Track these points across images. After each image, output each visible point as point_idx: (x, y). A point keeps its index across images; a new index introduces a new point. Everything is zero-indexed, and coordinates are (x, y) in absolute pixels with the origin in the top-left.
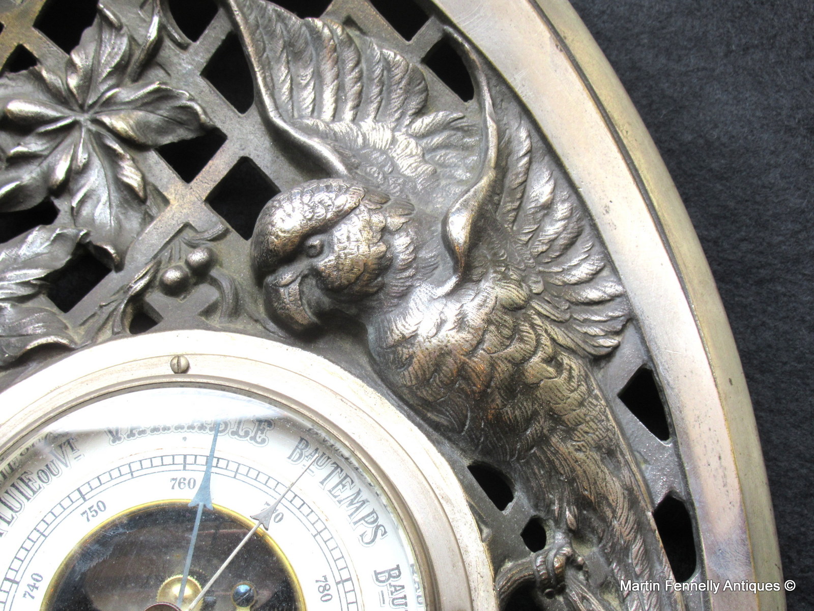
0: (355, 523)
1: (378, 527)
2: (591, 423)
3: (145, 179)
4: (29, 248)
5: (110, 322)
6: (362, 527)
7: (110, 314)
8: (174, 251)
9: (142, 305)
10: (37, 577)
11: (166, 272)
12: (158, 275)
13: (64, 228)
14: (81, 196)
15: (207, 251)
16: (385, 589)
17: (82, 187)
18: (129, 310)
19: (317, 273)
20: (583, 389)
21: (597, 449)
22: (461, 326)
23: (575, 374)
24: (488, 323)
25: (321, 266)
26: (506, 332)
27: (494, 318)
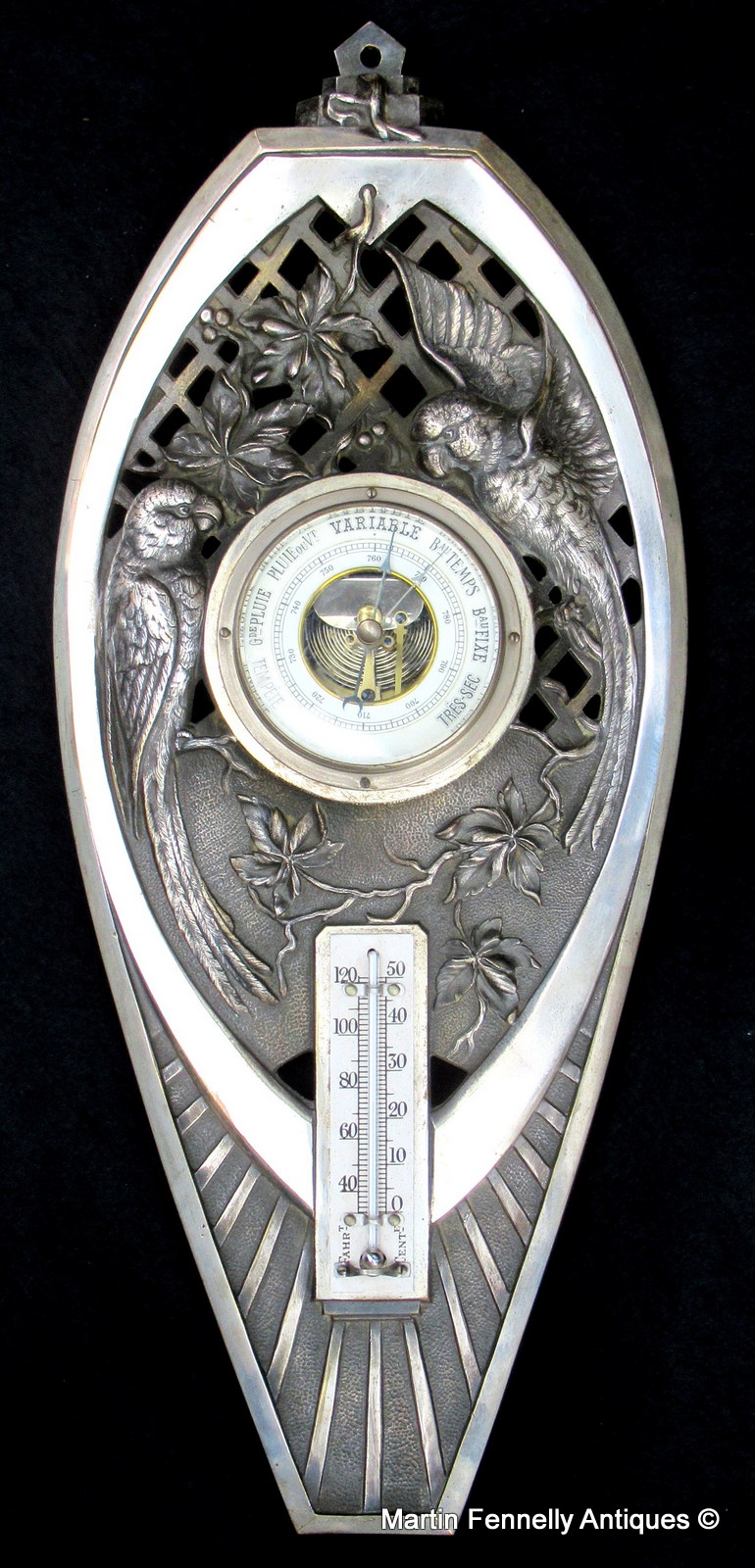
0: (463, 584)
1: (475, 587)
2: (591, 537)
3: (345, 375)
4: (277, 413)
5: (329, 464)
6: (467, 587)
7: (329, 459)
8: (363, 422)
9: (346, 454)
10: (298, 603)
11: (360, 436)
12: (355, 436)
13: (297, 402)
14: (307, 383)
15: (385, 425)
16: (478, 618)
17: (308, 376)
18: (339, 457)
19: (449, 448)
20: (588, 517)
21: (593, 551)
22: (525, 483)
23: (584, 509)
24: (540, 482)
25: (452, 445)
26: (549, 487)
27: (543, 479)
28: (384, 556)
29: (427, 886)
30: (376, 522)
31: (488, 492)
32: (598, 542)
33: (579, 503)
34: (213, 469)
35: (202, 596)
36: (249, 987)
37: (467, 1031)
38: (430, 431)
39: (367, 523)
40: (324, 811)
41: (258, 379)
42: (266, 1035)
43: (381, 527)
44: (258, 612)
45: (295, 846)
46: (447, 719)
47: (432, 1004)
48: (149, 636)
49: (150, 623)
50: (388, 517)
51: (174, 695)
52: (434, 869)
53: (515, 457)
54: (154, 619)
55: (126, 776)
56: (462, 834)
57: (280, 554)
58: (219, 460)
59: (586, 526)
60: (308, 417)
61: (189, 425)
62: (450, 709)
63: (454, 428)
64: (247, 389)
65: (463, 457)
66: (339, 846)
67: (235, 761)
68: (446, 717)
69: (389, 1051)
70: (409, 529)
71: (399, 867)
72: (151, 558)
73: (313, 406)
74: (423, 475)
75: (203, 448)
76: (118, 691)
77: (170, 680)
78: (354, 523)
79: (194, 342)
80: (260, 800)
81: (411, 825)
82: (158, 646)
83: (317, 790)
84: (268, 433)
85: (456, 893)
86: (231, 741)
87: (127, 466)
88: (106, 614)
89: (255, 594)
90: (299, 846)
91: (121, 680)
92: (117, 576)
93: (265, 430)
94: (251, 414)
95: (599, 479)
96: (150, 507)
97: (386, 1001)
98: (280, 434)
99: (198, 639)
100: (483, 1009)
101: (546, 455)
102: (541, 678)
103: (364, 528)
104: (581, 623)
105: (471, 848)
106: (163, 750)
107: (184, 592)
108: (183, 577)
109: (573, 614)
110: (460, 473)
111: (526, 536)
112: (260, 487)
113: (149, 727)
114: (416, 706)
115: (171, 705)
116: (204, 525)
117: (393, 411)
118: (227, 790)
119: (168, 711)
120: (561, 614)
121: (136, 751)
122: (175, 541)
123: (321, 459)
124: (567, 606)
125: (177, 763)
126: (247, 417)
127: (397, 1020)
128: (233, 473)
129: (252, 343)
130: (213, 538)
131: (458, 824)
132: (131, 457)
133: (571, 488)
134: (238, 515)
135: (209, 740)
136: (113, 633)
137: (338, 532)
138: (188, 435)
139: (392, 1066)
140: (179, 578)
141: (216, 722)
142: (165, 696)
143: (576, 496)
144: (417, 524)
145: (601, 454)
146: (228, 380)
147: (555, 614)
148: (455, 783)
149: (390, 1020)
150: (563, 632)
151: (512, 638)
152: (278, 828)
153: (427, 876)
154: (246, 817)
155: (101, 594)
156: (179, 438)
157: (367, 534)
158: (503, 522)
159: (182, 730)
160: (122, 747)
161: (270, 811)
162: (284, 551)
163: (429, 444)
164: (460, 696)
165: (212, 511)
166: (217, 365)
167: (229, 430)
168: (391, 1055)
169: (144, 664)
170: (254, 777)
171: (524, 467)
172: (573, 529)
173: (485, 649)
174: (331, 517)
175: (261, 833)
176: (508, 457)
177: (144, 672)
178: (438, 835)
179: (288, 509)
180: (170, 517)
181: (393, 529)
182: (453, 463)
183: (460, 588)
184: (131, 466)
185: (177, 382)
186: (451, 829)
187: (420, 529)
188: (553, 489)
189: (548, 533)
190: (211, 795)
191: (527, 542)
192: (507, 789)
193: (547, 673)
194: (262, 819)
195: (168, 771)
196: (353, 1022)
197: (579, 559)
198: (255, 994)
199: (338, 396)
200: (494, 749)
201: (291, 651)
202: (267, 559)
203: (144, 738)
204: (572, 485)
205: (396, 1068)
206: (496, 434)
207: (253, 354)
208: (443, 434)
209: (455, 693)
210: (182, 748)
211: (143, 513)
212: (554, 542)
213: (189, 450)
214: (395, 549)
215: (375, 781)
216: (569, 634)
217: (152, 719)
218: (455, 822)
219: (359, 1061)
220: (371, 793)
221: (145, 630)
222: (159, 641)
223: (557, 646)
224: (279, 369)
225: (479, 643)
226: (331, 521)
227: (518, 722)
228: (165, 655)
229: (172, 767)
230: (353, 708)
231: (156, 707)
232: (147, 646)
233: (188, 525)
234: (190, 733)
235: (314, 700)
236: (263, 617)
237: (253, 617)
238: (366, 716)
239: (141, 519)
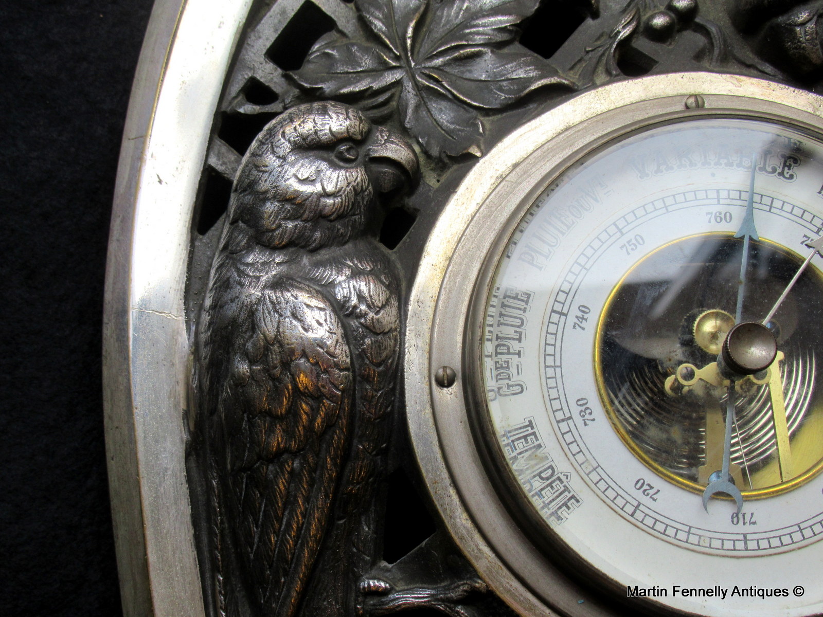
5: (602, 64)
7: (602, 55)
10: (585, 309)
11: (651, 17)
12: (641, 21)
44: (509, 331)
48: (297, 393)
49: (298, 364)
61: (335, 31)
72: (291, 244)
75: (366, 61)
76: (236, 508)
77: (342, 477)
82: (316, 411)
84: (484, 26)
86: (474, 592)
88: (205, 362)
93: (478, 22)
96: (284, 150)
98: (505, 24)
107: (361, 301)
108: (356, 274)
112: (480, 115)
113: (304, 576)
119: (339, 540)
128: (426, 95)
132: (235, 94)
134: (444, 166)
140: (348, 280)
141: (439, 556)
159: (369, 575)
165: (402, 156)
167: (412, 26)
169: (288, 451)
177: (289, 466)
180: (325, 166)
184: (234, 105)
201: (583, 402)
210: (370, 613)
221: (288, 381)
228: (332, 428)
233: (359, 180)
234: (385, 582)
235: (639, 495)
236: (520, 340)
237: (499, 341)
238: (747, 519)
239: (266, 175)
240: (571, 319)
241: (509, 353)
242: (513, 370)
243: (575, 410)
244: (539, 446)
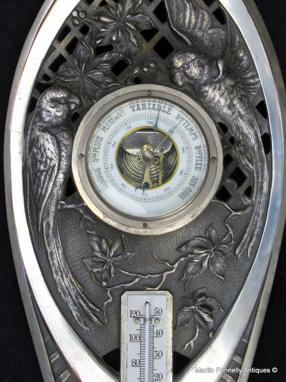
0: (191, 135)
1: (196, 136)
2: (248, 114)
3: (137, 41)
4: (106, 57)
5: (130, 80)
6: (193, 136)
7: (129, 78)
8: (145, 61)
9: (137, 76)
10: (115, 143)
11: (144, 68)
12: (142, 68)
13: (115, 52)
14: (120, 44)
15: (155, 63)
16: (197, 151)
17: (120, 41)
18: (134, 77)
19: (185, 73)
20: (247, 105)
21: (249, 121)
22: (219, 89)
23: (245, 102)
24: (226, 88)
25: (186, 71)
26: (230, 91)
27: (227, 87)
28: (155, 122)
29: (173, 273)
30: (151, 106)
31: (203, 93)
32: (251, 117)
33: (243, 98)
34: (77, 82)
35: (71, 139)
36: (90, 319)
37: (190, 340)
38: (176, 65)
39: (147, 106)
40: (126, 238)
41: (98, 42)
42: (98, 341)
43: (153, 108)
44: (97, 146)
45: (112, 254)
46: (183, 196)
47: (175, 328)
48: (47, 157)
49: (47, 151)
50: (156, 104)
51: (58, 184)
52: (176, 265)
53: (215, 77)
54: (49, 149)
55: (35, 221)
56: (189, 249)
57: (107, 120)
58: (80, 78)
59: (246, 109)
60: (120, 59)
61: (66, 62)
62: (184, 192)
63: (187, 63)
64: (93, 46)
65: (191, 77)
66: (133, 254)
67: (85, 215)
68: (183, 195)
69: (155, 350)
70: (166, 109)
71: (160, 264)
72: (48, 121)
73: (123, 54)
74: (172, 85)
75: (72, 72)
76: (32, 182)
77: (56, 177)
78: (141, 107)
79: (69, 25)
80: (96, 232)
81: (165, 245)
82: (51, 162)
83: (123, 229)
84: (102, 66)
85: (186, 277)
86: (84, 206)
87: (38, 81)
88: (27, 147)
89: (95, 138)
90: (114, 254)
91: (34, 177)
92: (33, 130)
93: (101, 65)
94: (94, 58)
95: (251, 88)
96: (48, 98)
97: (153, 326)
98: (107, 66)
99: (69, 159)
100: (198, 330)
101: (229, 76)
102: (226, 178)
103: (146, 109)
104: (243, 153)
105: (193, 256)
106: (53, 209)
107: (63, 137)
108: (63, 130)
109: (240, 149)
110: (189, 84)
111: (220, 113)
112: (98, 90)
113: (46, 199)
114: (169, 190)
115: (56, 189)
116: (73, 107)
117: (159, 57)
118: (82, 228)
119: (55, 191)
120: (235, 149)
121: (40, 209)
122: (59, 114)
123: (126, 78)
124: (238, 145)
125: (59, 215)
126: (93, 59)
127: (158, 335)
128: (86, 84)
129: (95, 27)
130: (76, 113)
131: (187, 245)
132: (40, 77)
133: (240, 92)
134: (88, 103)
135: (73, 205)
136: (30, 156)
137: (134, 110)
138: (66, 67)
139: (156, 357)
140: (61, 131)
141: (77, 197)
142: (54, 184)
143: (242, 95)
144: (170, 107)
145: (252, 77)
146: (84, 43)
147: (232, 149)
148: (186, 226)
149: (155, 335)
150: (235, 157)
151: (213, 160)
152: (105, 246)
153: (172, 269)
154: (90, 240)
155: (26, 138)
156: (62, 68)
157: (147, 111)
158: (209, 107)
159: (61, 200)
160: (34, 207)
161: (101, 238)
162: (109, 119)
163: (176, 71)
164: (189, 186)
165: (77, 101)
166: (79, 35)
167: (84, 65)
168: (155, 351)
169: (44, 170)
170: (94, 222)
171: (219, 82)
172: (241, 110)
173: (201, 164)
174: (130, 104)
175: (97, 248)
176: (212, 77)
177: (44, 173)
178: (178, 249)
179: (110, 100)
180: (57, 103)
181: (159, 109)
182: (186, 80)
183: (190, 137)
184: (40, 80)
185: (61, 44)
186: (184, 247)
187: (171, 110)
188: (232, 92)
189: (229, 112)
190: (74, 230)
191: (220, 116)
192: (210, 229)
193: (229, 175)
194: (97, 241)
195: (55, 219)
196: (138, 336)
197: (243, 124)
198: (93, 322)
199: (134, 50)
200: (204, 210)
201: (112, 165)
202: (101, 122)
203: (44, 204)
204: (240, 90)
205: (158, 357)
206: (206, 67)
207: (95, 31)
208: (182, 66)
209: (186, 185)
210: (61, 208)
211: (45, 101)
212: (232, 116)
213: (66, 73)
214: (160, 118)
215: (150, 224)
216: (238, 158)
217: (47, 195)
218: (186, 243)
219: (140, 354)
220: (148, 230)
221: (45, 154)
222: (51, 159)
223: (233, 163)
224: (107, 38)
225: (198, 162)
226: (131, 106)
227: (215, 198)
228: (54, 166)
229: (56, 217)
230: (140, 191)
231: (50, 190)
232: (46, 162)
233: (65, 107)
234: (65, 201)
235: (122, 187)
236: (99, 149)
237: (94, 149)
238: (146, 195)
239: (44, 104)
240: (112, 145)
241: (96, 152)
242: (97, 156)
243: (110, 166)
244: (101, 174)
